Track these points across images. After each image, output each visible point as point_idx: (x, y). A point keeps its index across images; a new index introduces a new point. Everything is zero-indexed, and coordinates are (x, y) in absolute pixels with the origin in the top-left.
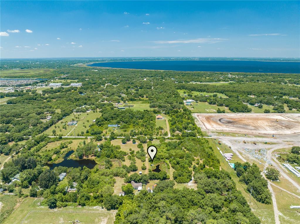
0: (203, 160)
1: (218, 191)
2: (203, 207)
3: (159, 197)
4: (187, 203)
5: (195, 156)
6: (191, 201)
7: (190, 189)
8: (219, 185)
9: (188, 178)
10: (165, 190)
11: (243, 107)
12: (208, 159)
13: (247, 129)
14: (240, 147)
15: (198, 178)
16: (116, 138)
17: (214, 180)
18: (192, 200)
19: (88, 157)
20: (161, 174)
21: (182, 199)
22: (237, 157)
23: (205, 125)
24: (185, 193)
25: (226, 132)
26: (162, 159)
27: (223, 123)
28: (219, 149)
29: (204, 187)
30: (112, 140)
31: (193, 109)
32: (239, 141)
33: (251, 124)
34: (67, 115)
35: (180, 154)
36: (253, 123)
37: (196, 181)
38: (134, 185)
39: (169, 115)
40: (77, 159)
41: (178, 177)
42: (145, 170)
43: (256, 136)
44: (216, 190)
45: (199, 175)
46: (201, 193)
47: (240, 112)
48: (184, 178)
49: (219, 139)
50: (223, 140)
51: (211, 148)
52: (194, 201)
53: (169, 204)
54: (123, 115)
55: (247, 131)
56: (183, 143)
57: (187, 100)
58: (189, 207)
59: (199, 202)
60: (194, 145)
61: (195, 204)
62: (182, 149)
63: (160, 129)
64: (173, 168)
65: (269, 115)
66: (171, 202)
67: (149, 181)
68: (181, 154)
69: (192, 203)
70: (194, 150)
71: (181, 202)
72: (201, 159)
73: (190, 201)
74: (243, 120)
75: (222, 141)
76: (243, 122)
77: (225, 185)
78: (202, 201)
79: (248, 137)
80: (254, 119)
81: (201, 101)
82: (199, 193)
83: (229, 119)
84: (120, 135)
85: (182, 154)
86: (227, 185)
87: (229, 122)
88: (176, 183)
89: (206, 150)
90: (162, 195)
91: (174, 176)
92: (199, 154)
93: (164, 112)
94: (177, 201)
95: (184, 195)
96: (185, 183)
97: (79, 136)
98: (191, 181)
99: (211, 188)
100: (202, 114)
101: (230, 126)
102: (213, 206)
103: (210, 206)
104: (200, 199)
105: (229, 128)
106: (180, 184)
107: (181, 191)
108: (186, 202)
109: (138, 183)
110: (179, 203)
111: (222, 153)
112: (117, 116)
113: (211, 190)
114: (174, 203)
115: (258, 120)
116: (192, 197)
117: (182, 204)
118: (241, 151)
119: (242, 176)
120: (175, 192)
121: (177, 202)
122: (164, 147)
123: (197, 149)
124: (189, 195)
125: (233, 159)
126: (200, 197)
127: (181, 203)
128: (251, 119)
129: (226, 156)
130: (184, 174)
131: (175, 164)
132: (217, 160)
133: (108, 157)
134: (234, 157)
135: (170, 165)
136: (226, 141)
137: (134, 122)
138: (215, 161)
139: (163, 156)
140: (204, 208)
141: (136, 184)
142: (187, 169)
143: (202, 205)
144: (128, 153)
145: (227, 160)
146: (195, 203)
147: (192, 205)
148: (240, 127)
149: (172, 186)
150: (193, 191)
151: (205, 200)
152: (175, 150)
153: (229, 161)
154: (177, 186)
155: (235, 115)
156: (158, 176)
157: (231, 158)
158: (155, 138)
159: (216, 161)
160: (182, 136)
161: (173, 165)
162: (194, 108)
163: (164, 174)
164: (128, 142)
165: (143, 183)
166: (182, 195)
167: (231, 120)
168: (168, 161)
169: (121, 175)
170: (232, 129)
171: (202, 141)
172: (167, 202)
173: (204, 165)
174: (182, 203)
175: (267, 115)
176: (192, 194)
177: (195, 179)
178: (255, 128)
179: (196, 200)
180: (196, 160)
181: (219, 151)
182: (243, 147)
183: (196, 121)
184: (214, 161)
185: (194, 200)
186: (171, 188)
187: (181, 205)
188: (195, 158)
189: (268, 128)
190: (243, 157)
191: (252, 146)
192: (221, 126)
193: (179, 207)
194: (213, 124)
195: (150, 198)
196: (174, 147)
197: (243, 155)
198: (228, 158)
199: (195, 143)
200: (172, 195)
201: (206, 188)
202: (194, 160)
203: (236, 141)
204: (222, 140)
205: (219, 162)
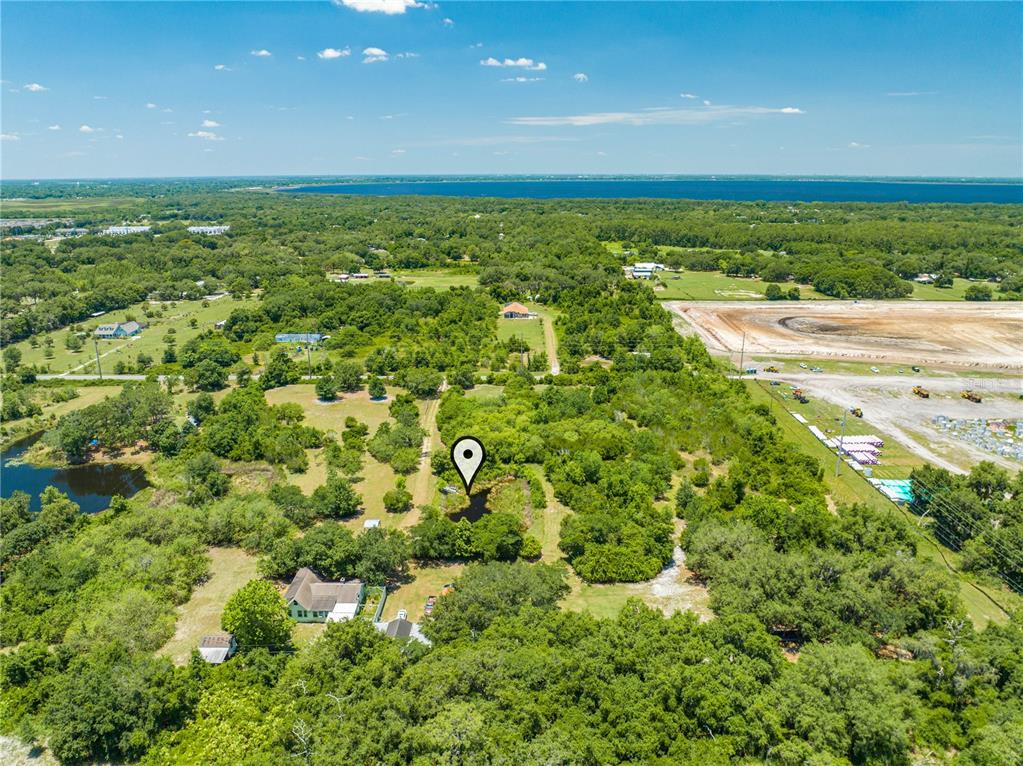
0: (727, 465)
1: (856, 631)
2: (772, 750)
3: (449, 672)
4: (653, 718)
5: (682, 450)
6: (679, 700)
7: (668, 614)
8: (856, 588)
9: (648, 551)
10: (498, 624)
11: (875, 278)
12: (756, 459)
13: (911, 349)
14: (904, 414)
15: (717, 549)
16: (294, 381)
17: (820, 561)
18: (687, 692)
19: (115, 457)
20: (485, 526)
21: (617, 682)
22: (906, 452)
23: (716, 338)
24: (631, 646)
25: (820, 357)
26: (506, 461)
27: (798, 330)
28: (803, 421)
29: (757, 602)
30: (272, 387)
31: (662, 289)
32: (890, 389)
33: (925, 333)
34: (117, 309)
35: (604, 439)
36: (930, 330)
37: (701, 565)
38: (308, 589)
39: (560, 306)
40: (58, 463)
41: (588, 546)
42: (401, 511)
43: (968, 373)
44: (841, 619)
45: (719, 534)
46: (752, 640)
47: (864, 296)
48: (623, 549)
49: (794, 383)
50: (814, 386)
51: (763, 411)
52: (703, 698)
53: (518, 722)
54: (353, 300)
55: (916, 358)
56: (620, 394)
57: (638, 265)
58: (664, 748)
59: (739, 708)
60: (673, 400)
61: (713, 721)
62: (613, 420)
63: (511, 351)
64: (566, 504)
65: (988, 306)
66: (530, 707)
67: (412, 572)
68: (609, 436)
69: (691, 715)
70: (675, 423)
71: (606, 713)
72: (716, 463)
73: (672, 702)
74: (885, 321)
75: (810, 391)
76: (889, 328)
77: (899, 589)
78: (759, 702)
79: (931, 376)
80: (930, 319)
81: (692, 267)
82: (735, 641)
83: (821, 320)
84: (319, 368)
85: (613, 436)
86: (910, 588)
87: (825, 329)
88: (575, 583)
89: (742, 421)
90: (468, 656)
91: (568, 540)
92: (705, 441)
93: (538, 296)
94: (576, 701)
95: (630, 655)
96: (632, 581)
97: (121, 373)
98: (672, 572)
99: (807, 605)
100: (702, 305)
101: (833, 340)
102: (846, 741)
103: (830, 742)
104: (747, 687)
105: (828, 346)
106: (601, 586)
107: (604, 630)
108: (646, 707)
109: (338, 580)
110: (592, 718)
111: (821, 436)
112: (327, 306)
113: (806, 625)
114: (554, 717)
115: (947, 321)
116: (689, 671)
117: (614, 724)
118: (917, 428)
119: (980, 539)
120: (564, 637)
121: (576, 713)
122: (522, 408)
123: (690, 419)
124: (666, 657)
125: (886, 463)
126: (744, 670)
127: (605, 720)
128: (918, 319)
129: (847, 448)
130: (626, 530)
131: (575, 482)
132: (808, 464)
133: (219, 455)
134: (886, 452)
135: (549, 489)
136: (826, 389)
137: (397, 324)
138: (799, 469)
139: (510, 445)
140: (776, 757)
141: (320, 589)
142: (644, 505)
143: (768, 729)
144: (330, 435)
145: (857, 467)
146: (714, 715)
147: (686, 732)
148: (879, 344)
149: (551, 600)
150: (687, 627)
151: (785, 693)
152: (579, 421)
153: (867, 470)
154: (581, 601)
155: (843, 307)
156: (468, 542)
157: (873, 458)
158: (484, 378)
159: (802, 465)
160: (618, 370)
161: (565, 486)
162: (665, 286)
163: (505, 529)
164: (348, 395)
165: (367, 582)
166: (611, 658)
167: (834, 324)
168: (536, 472)
169: (254, 535)
170: (844, 352)
171: (712, 386)
172: (503, 707)
173: (739, 487)
174: (612, 716)
175: (983, 307)
176: (687, 651)
177: (696, 558)
178: (951, 346)
179: (714, 692)
180: (690, 466)
181: (805, 426)
182: (918, 412)
183: (680, 325)
184: (790, 469)
185: (704, 691)
186: (539, 611)
187: (605, 735)
188: (684, 456)
189: (1007, 348)
190: (932, 451)
191: (965, 409)
192: (793, 340)
193: (589, 750)
194: (754, 333)
195: (385, 680)
196: (574, 411)
197: (932, 446)
198: (861, 457)
199: (678, 396)
200: (540, 656)
201: (776, 607)
202: (680, 467)
203: (878, 390)
204: (811, 388)
205: (816, 474)
